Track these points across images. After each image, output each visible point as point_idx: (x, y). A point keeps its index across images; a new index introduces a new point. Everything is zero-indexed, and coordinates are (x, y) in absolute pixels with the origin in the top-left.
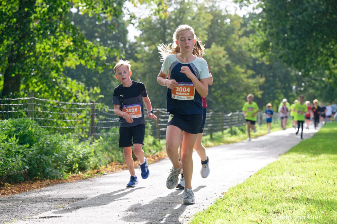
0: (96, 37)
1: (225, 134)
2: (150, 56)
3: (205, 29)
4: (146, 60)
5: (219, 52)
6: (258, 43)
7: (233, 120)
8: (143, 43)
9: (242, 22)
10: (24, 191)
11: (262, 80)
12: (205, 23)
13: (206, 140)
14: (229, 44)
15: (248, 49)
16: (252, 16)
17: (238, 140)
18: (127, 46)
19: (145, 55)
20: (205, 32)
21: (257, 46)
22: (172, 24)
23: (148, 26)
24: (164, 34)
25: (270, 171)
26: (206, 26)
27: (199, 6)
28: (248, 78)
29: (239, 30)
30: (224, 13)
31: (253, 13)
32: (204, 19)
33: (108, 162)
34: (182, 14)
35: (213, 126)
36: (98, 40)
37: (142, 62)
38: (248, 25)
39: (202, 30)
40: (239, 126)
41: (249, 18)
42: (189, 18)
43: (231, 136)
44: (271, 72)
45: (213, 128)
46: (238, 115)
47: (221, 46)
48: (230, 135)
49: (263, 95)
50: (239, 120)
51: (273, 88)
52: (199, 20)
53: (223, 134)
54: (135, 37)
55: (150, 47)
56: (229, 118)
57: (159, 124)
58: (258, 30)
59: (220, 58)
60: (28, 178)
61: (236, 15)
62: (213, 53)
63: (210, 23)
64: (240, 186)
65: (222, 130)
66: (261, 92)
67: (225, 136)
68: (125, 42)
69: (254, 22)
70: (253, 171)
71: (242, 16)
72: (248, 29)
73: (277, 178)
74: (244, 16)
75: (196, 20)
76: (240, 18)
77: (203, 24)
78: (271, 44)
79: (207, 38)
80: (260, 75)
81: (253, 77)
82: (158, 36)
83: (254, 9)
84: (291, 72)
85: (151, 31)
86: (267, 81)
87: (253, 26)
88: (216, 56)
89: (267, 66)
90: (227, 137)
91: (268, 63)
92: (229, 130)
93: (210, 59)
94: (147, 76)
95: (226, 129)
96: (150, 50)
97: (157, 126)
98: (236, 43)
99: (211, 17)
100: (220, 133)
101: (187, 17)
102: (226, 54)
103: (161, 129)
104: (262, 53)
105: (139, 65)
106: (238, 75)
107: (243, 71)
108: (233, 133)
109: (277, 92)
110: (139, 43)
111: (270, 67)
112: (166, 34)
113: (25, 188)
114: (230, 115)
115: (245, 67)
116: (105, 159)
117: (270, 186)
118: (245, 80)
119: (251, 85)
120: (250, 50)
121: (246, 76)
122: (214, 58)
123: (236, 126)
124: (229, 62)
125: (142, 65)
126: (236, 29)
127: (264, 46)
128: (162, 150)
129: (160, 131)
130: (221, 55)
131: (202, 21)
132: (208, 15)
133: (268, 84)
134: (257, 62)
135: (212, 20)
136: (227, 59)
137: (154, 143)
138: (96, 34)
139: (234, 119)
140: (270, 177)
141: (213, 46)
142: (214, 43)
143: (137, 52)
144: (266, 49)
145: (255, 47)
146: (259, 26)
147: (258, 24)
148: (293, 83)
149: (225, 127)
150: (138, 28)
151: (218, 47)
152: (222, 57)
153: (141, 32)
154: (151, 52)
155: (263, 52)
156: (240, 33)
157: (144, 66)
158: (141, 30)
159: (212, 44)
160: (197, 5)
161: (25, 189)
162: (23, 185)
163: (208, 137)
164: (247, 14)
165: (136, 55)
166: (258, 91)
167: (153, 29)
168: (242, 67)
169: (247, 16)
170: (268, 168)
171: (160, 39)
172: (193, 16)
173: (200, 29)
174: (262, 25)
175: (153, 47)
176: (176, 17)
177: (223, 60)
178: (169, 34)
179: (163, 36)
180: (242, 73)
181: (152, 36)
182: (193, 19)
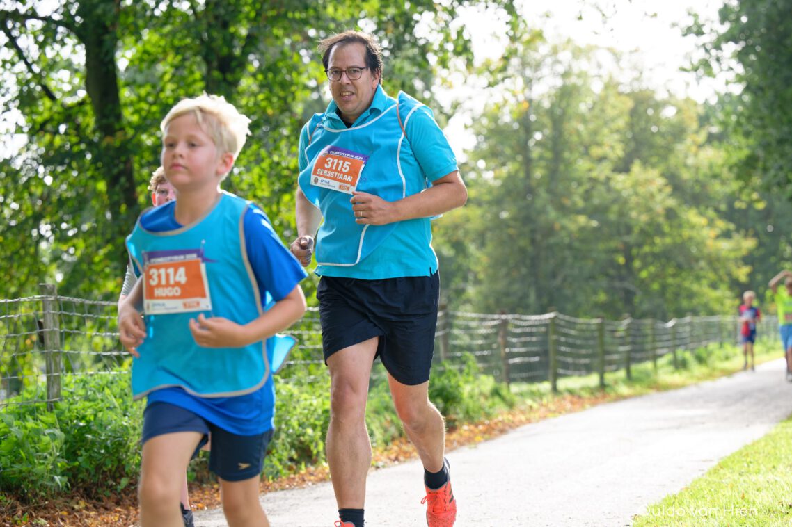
1: (662, 366)
2: (495, 192)
3: (617, 131)
4: (488, 202)
5: (649, 182)
7: (678, 336)
8: (482, 164)
9: (702, 113)
10: (198, 509)
11: (749, 244)
12: (618, 116)
13: (616, 382)
14: (673, 161)
15: (710, 173)
16: (725, 100)
17: (689, 381)
19: (484, 190)
20: (616, 136)
21: (731, 167)
22: (544, 121)
23: (492, 126)
24: (527, 143)
25: (749, 460)
26: (621, 123)
27: (606, 79)
28: (718, 237)
29: (697, 132)
30: (660, 96)
31: (726, 94)
32: (615, 107)
33: (390, 439)
34: (566, 99)
35: (632, 351)
37: (479, 203)
38: (713, 120)
39: (611, 133)
40: (692, 350)
41: (716, 105)
42: (583, 108)
43: (673, 373)
44: (769, 225)
45: (633, 355)
46: (691, 324)
47: (654, 166)
48: (671, 368)
49: (750, 275)
50: (692, 336)
51: (773, 260)
52: (603, 111)
53: (655, 366)
54: (465, 151)
55: (497, 172)
56: (669, 331)
57: (507, 350)
58: (735, 131)
59: (653, 195)
60: (209, 478)
61: (687, 100)
62: (636, 184)
63: (627, 118)
64: (673, 501)
65: (655, 358)
66: (747, 270)
67: (660, 372)
69: (726, 114)
70: (711, 461)
71: (701, 101)
72: (715, 129)
73: (760, 479)
74: (706, 101)
75: (597, 111)
76: (696, 104)
77: (613, 120)
79: (624, 150)
80: (743, 232)
81: (726, 235)
82: (512, 148)
83: (727, 83)
85: (498, 138)
86: (760, 245)
87: (723, 123)
88: (641, 190)
89: (759, 212)
90: (666, 373)
91: (760, 206)
92: (669, 357)
93: (630, 196)
94: (489, 235)
95: (661, 356)
96: (496, 178)
97: (502, 354)
98: (690, 161)
99: (630, 104)
100: (648, 365)
101: (578, 106)
102: (666, 185)
103: (512, 361)
104: (741, 183)
105: (474, 212)
106: (694, 234)
107: (703, 221)
108: (680, 365)
110: (471, 164)
111: (766, 214)
113: (199, 502)
114: (670, 324)
115: (711, 213)
117: (740, 501)
118: (710, 242)
119: (724, 254)
120: (715, 176)
121: (713, 233)
122: (637, 194)
123: (686, 350)
124: (671, 202)
125: (479, 212)
126: (690, 130)
127: (746, 167)
128: (514, 407)
129: (508, 365)
131: (611, 112)
132: (623, 99)
133: (762, 251)
134: (738, 205)
135: (633, 113)
136: (669, 196)
137: (496, 392)
139: (682, 333)
140: (744, 478)
141: (636, 168)
142: (637, 162)
145: (726, 168)
146: (738, 123)
147: (734, 118)
149: (659, 352)
150: (471, 129)
151: (646, 170)
152: (656, 193)
153: (476, 140)
154: (498, 183)
156: (702, 137)
157: (483, 216)
158: (477, 135)
159: (633, 163)
160: (600, 76)
161: (200, 505)
162: (196, 494)
163: (622, 374)
164: (712, 97)
166: (739, 267)
167: (501, 132)
168: (701, 214)
169: (714, 101)
170: (745, 453)
171: (519, 153)
172: (589, 101)
173: (606, 131)
174: (743, 120)
175: (504, 171)
176: (553, 105)
177: (659, 197)
178: (538, 144)
179: (524, 149)
180: (703, 227)
181: (499, 148)
182: (591, 109)
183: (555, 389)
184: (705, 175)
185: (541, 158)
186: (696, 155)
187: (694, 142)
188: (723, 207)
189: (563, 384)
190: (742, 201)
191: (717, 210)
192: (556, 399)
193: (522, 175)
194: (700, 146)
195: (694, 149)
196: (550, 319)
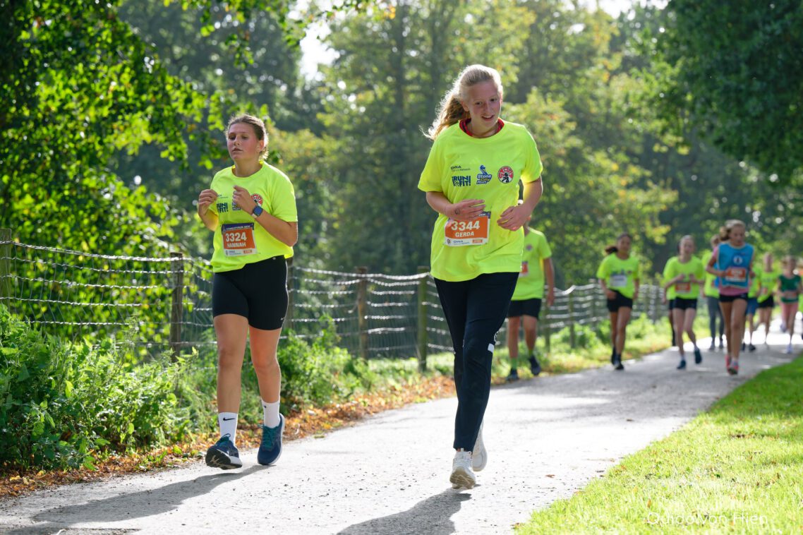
0: (214, 65)
1: (555, 345)
2: (356, 121)
3: (512, 52)
4: (348, 133)
5: (549, 114)
6: (653, 94)
7: (577, 306)
8: (342, 85)
9: (617, 33)
11: (668, 197)
12: (514, 33)
14: (578, 91)
15: (625, 108)
16: (644, 16)
18: (298, 93)
19: (344, 117)
20: (511, 58)
21: (651, 103)
22: (421, 33)
23: (357, 38)
24: (399, 59)
25: (658, 460)
26: (516, 42)
28: (628, 187)
29: (609, 57)
30: (566, 8)
31: (646, 9)
32: (511, 22)
34: (449, 8)
36: (219, 72)
37: (337, 137)
38: (629, 42)
39: (505, 53)
41: (635, 21)
42: (469, 19)
43: (569, 352)
44: (693, 173)
46: (593, 292)
47: (554, 96)
48: (568, 346)
49: (668, 236)
50: (594, 306)
51: (697, 217)
52: (495, 24)
53: (548, 343)
54: (320, 67)
55: (361, 96)
56: (566, 300)
57: (366, 317)
58: (655, 58)
59: (552, 132)
61: (599, 15)
62: (534, 116)
63: (525, 35)
65: (547, 333)
66: (664, 229)
67: (553, 350)
68: (291, 80)
69: (645, 36)
71: (616, 16)
72: (633, 52)
74: (622, 16)
76: (610, 22)
77: (508, 37)
78: (689, 97)
79: (518, 74)
81: (641, 184)
82: (381, 68)
84: (748, 172)
85: (363, 53)
86: (682, 197)
87: (641, 46)
88: (539, 125)
89: (680, 156)
90: (560, 352)
91: (684, 151)
92: (566, 332)
94: (351, 175)
95: (557, 330)
96: (360, 104)
97: (361, 321)
98: (600, 92)
99: (530, 18)
101: (463, 17)
102: (570, 120)
103: (370, 331)
104: (664, 122)
105: (329, 144)
106: (602, 180)
107: (615, 167)
108: (578, 342)
109: (708, 229)
110: (329, 84)
111: (690, 161)
112: (405, 60)
114: (568, 291)
115: (622, 157)
116: (208, 413)
117: (646, 509)
118: (621, 193)
119: (637, 207)
120: (631, 113)
121: (624, 182)
123: (586, 324)
124: (575, 142)
125: (335, 145)
126: (599, 53)
127: (671, 102)
128: (372, 389)
129: (367, 335)
130: (554, 124)
131: (504, 25)
132: (520, 11)
133: (684, 205)
134: (656, 148)
135: (533, 28)
136: (572, 133)
137: (349, 369)
138: (215, 58)
139: (581, 303)
140: (652, 481)
141: (534, 97)
142: (534, 89)
143: (322, 110)
144: (674, 113)
145: (644, 103)
146: (659, 47)
147: (655, 40)
148: (753, 204)
149: (553, 326)
150: (329, 43)
151: (545, 100)
152: (557, 129)
153: (337, 55)
154: (363, 109)
155: (667, 119)
156: (615, 63)
157: (340, 150)
158: (338, 48)
159: (530, 92)
164: (629, 10)
165: (320, 116)
166: (654, 226)
167: (369, 45)
168: (610, 157)
169: (631, 16)
170: (653, 451)
171: (388, 74)
172: (479, 12)
173: (497, 50)
174: (665, 45)
175: (369, 97)
176: (433, 13)
177: (560, 135)
178: (413, 62)
179: (396, 68)
180: (612, 173)
181: (365, 65)
182: (481, 21)
183: (423, 368)
184: (619, 109)
185: (417, 80)
186: (607, 84)
187: (605, 67)
188: (638, 150)
189: (432, 361)
190: (662, 144)
191: (629, 153)
192: (425, 380)
193: (392, 100)
194: (614, 73)
195: (605, 77)
196: (419, 279)
